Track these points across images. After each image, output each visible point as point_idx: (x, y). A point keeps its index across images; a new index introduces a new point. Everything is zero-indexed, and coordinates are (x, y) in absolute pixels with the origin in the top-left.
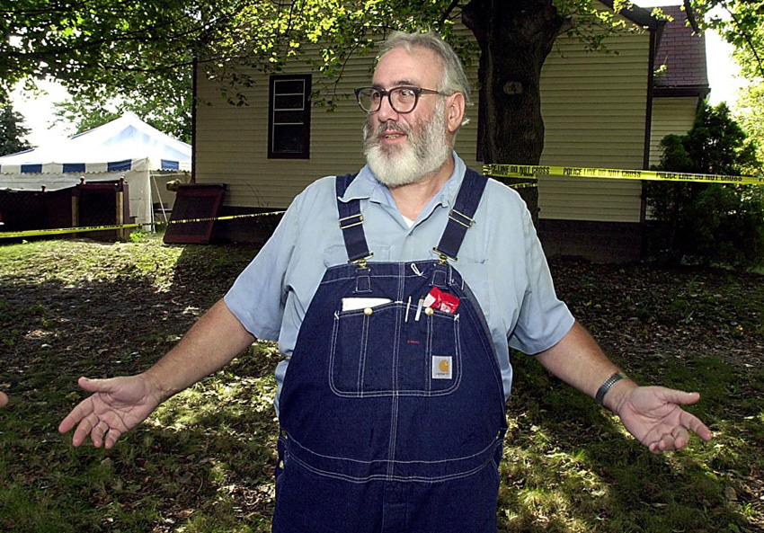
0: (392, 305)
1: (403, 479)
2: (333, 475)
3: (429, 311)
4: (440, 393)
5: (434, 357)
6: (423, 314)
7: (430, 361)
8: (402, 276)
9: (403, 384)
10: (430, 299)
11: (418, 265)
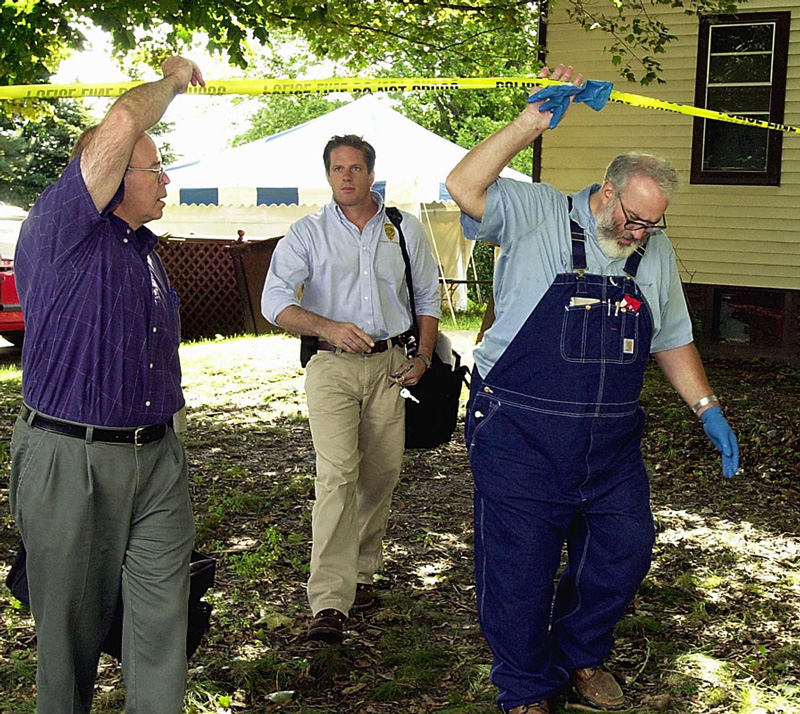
0: (601, 303)
1: (604, 416)
2: (564, 414)
3: (623, 310)
4: (628, 362)
5: (625, 340)
6: (620, 311)
7: (622, 342)
8: (605, 284)
9: (607, 356)
10: (624, 303)
11: (614, 278)
